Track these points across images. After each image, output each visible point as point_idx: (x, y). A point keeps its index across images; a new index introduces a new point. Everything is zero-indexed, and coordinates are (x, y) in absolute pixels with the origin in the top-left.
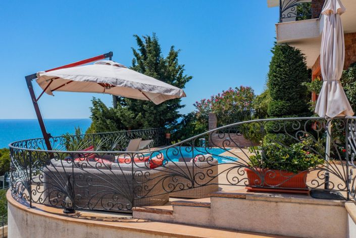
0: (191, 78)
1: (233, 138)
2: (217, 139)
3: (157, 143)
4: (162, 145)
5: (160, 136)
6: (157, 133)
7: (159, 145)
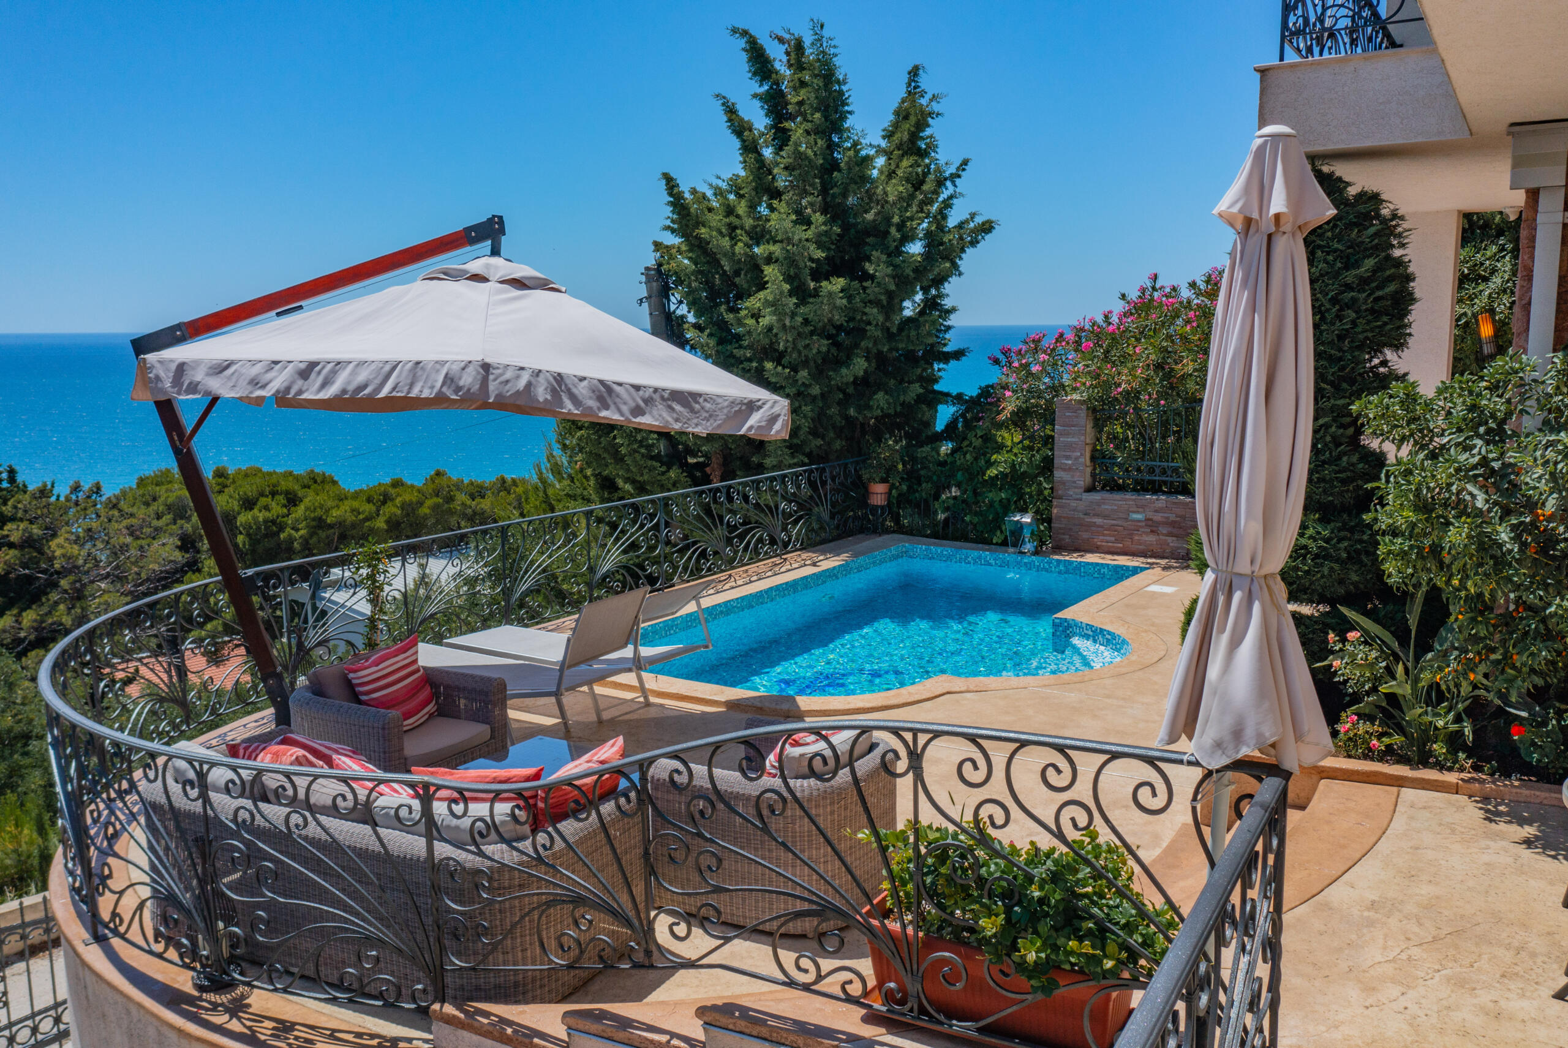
0: (987, 228)
1: (1158, 517)
2: (1088, 519)
3: (822, 528)
4: (850, 533)
5: (839, 498)
6: (824, 483)
7: (835, 533)
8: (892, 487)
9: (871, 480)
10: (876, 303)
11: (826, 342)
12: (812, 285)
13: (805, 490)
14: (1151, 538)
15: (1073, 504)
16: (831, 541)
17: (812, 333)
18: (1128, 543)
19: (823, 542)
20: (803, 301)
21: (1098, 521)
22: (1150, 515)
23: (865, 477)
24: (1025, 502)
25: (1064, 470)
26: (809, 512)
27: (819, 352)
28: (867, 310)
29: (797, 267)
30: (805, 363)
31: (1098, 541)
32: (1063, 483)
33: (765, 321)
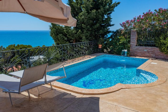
0: (119, 3)
1: (149, 51)
2: (136, 51)
3: (91, 52)
4: (96, 53)
5: (94, 47)
6: (91, 44)
7: (93, 53)
8: (103, 45)
9: (99, 44)
10: (101, 15)
11: (92, 21)
12: (90, 12)
13: (88, 46)
14: (148, 54)
15: (134, 48)
16: (92, 54)
17: (90, 19)
18: (144, 55)
19: (91, 54)
20: (89, 14)
21: (138, 51)
22: (148, 50)
23: (98, 43)
24: (125, 48)
25: (132, 42)
26: (89, 49)
27: (91, 23)
28: (99, 16)
29: (88, 8)
30: (89, 25)
31: (138, 54)
32: (132, 45)
33: (82, 17)
